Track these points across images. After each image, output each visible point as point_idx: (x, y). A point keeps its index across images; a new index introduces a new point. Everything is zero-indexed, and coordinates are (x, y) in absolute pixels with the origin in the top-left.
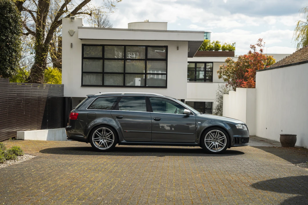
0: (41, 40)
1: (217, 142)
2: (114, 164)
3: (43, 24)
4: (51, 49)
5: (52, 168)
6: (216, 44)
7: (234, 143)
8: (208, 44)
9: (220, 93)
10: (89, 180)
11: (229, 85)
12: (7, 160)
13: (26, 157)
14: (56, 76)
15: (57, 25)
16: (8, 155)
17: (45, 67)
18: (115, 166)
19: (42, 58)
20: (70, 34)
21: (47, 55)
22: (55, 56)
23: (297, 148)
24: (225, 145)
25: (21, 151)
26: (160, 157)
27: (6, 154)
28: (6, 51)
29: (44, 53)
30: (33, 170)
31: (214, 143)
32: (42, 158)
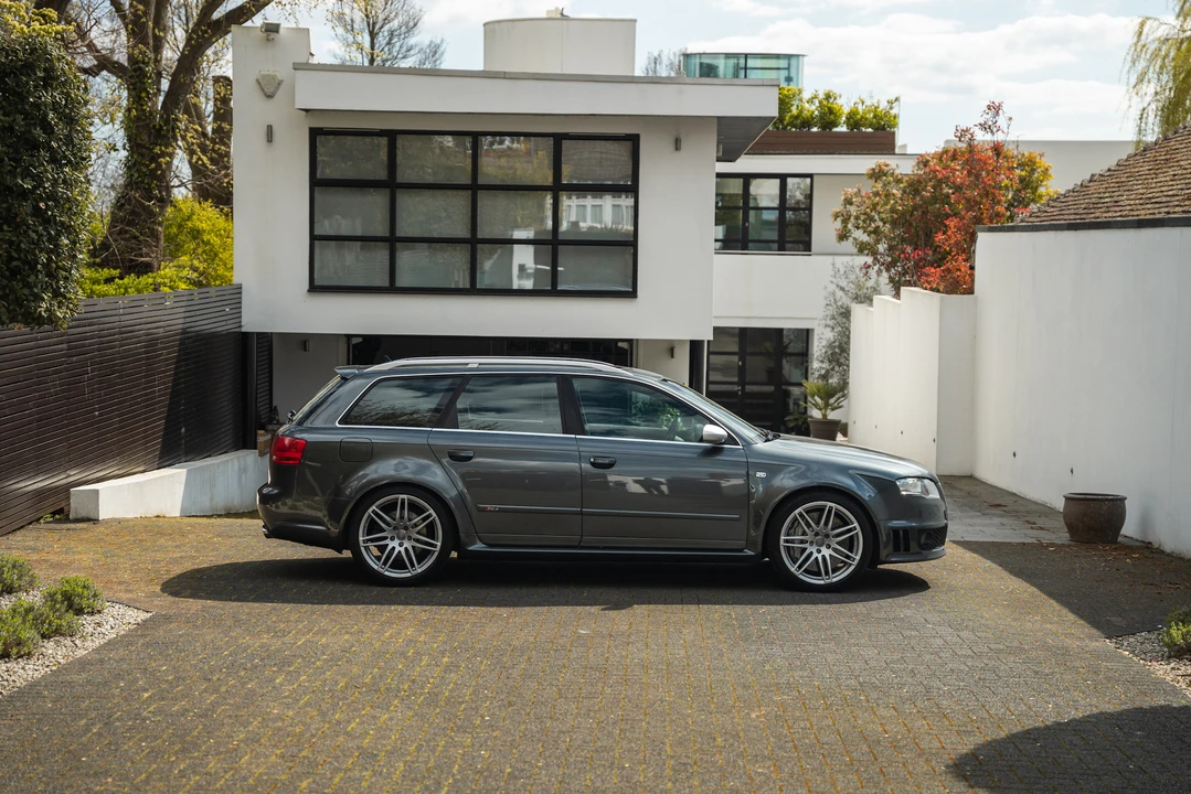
0: (149, 98)
1: (829, 547)
2: (443, 654)
3: (154, 34)
4: (186, 130)
5: (215, 678)
6: (825, 103)
7: (890, 548)
8: (795, 103)
9: (838, 298)
10: (358, 748)
11: (876, 268)
12: (44, 636)
13: (115, 621)
14: (209, 234)
15: (211, 37)
16: (47, 617)
17: (165, 201)
18: (448, 669)
19: (153, 165)
20: (263, 90)
21: (171, 155)
22: (204, 158)
23: (1128, 547)
24: (858, 558)
25: (95, 596)
26: (616, 612)
27: (41, 615)
28: (36, 232)
29: (160, 145)
30: (146, 695)
31: (814, 551)
32: (172, 626)
